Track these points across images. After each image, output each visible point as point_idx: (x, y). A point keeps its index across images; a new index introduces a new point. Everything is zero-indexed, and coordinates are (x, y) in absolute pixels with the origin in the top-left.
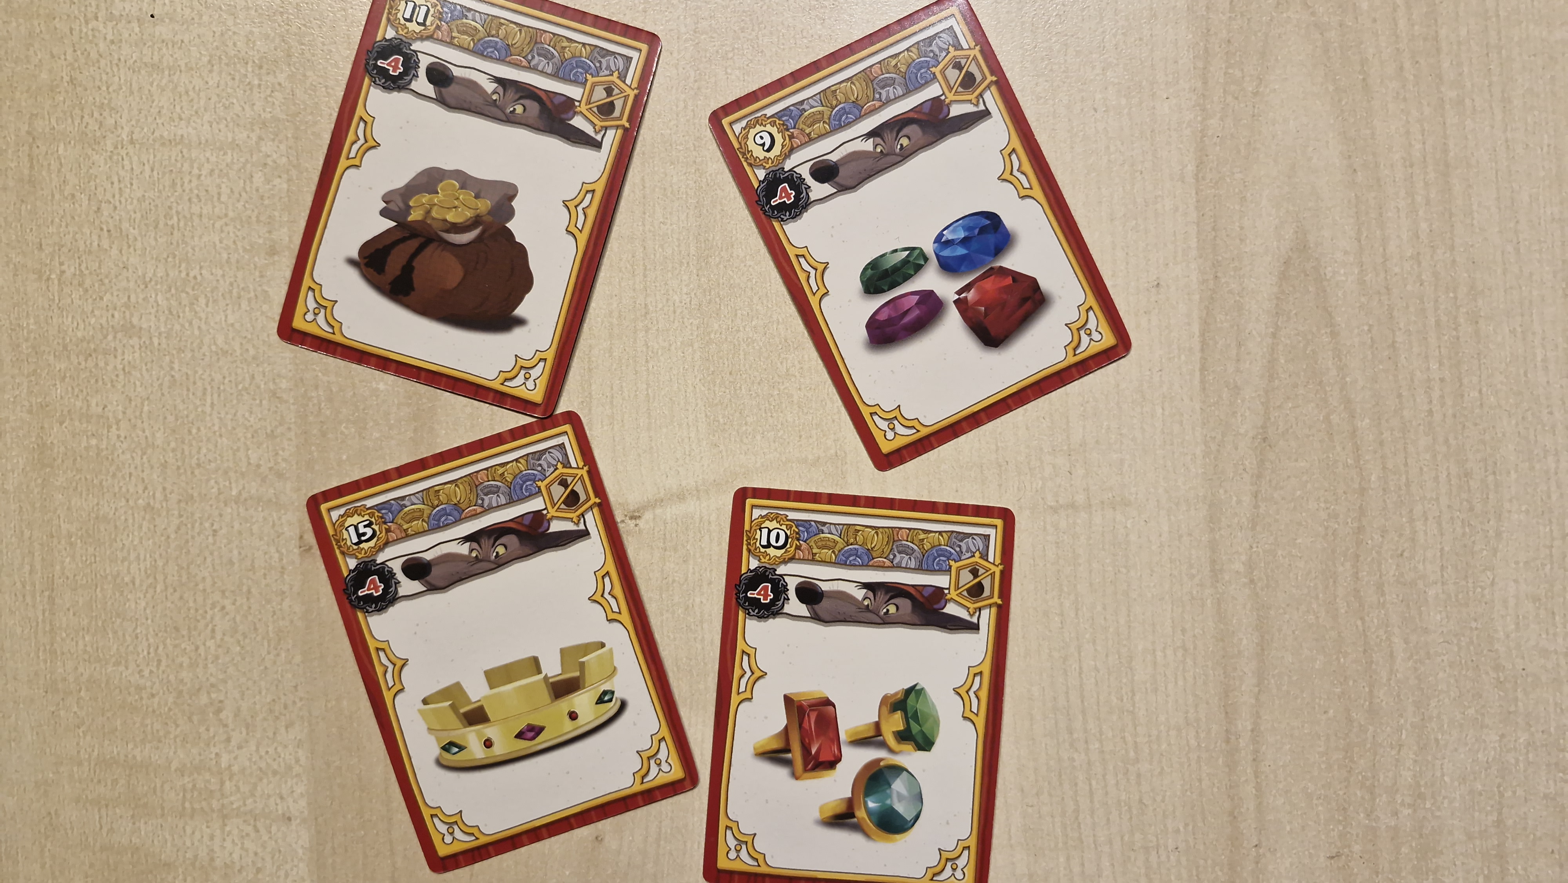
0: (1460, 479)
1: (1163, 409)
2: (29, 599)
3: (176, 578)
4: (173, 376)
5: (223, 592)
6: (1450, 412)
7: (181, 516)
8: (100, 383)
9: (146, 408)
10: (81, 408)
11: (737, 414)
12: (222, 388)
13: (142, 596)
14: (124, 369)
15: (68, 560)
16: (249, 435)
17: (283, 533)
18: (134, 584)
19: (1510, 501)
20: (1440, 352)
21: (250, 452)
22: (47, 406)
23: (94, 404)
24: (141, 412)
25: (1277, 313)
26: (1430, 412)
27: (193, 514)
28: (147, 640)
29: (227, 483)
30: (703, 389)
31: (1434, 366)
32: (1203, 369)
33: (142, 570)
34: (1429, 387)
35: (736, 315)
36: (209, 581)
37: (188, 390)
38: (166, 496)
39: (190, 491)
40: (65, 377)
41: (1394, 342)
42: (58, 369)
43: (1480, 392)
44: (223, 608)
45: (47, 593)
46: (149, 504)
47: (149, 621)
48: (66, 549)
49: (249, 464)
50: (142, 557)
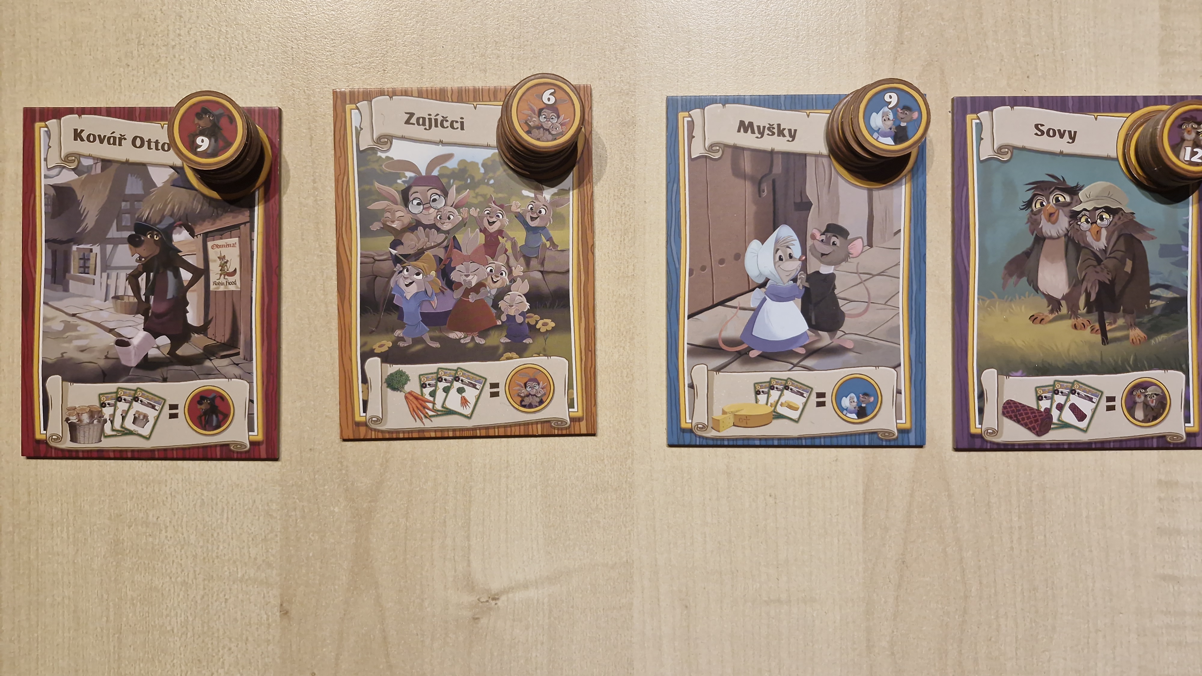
0: (1030, 592)
1: (839, 540)
2: (105, 639)
3: (200, 629)
4: (203, 500)
5: (230, 639)
6: (1025, 548)
7: (204, 589)
8: (156, 502)
9: (185, 520)
10: (142, 518)
11: (564, 534)
12: (234, 508)
13: (178, 640)
14: (171, 494)
15: (131, 615)
16: (250, 539)
17: (269, 602)
18: (173, 632)
19: (1063, 606)
20: (1019, 510)
21: (250, 550)
22: (121, 515)
23: (151, 516)
24: (182, 521)
25: (913, 481)
26: (1012, 549)
27: (212, 588)
28: (181, 667)
29: (235, 569)
30: (542, 516)
31: (1015, 519)
32: (864, 515)
33: (179, 622)
34: (1011, 532)
35: (565, 469)
36: (221, 632)
37: (212, 508)
38: (195, 575)
39: (211, 574)
40: (133, 497)
41: (989, 502)
42: (128, 492)
43: (1045, 536)
44: (230, 649)
45: (117, 636)
46: (184, 581)
47: (182, 656)
48: (130, 608)
49: (250, 557)
50: (179, 615)
